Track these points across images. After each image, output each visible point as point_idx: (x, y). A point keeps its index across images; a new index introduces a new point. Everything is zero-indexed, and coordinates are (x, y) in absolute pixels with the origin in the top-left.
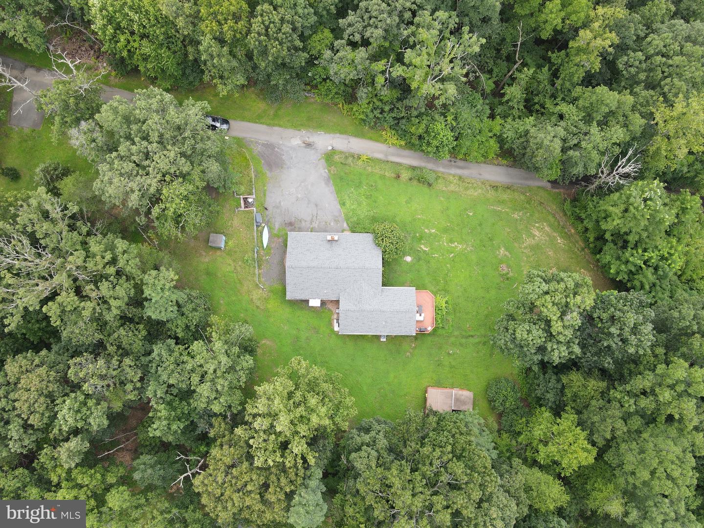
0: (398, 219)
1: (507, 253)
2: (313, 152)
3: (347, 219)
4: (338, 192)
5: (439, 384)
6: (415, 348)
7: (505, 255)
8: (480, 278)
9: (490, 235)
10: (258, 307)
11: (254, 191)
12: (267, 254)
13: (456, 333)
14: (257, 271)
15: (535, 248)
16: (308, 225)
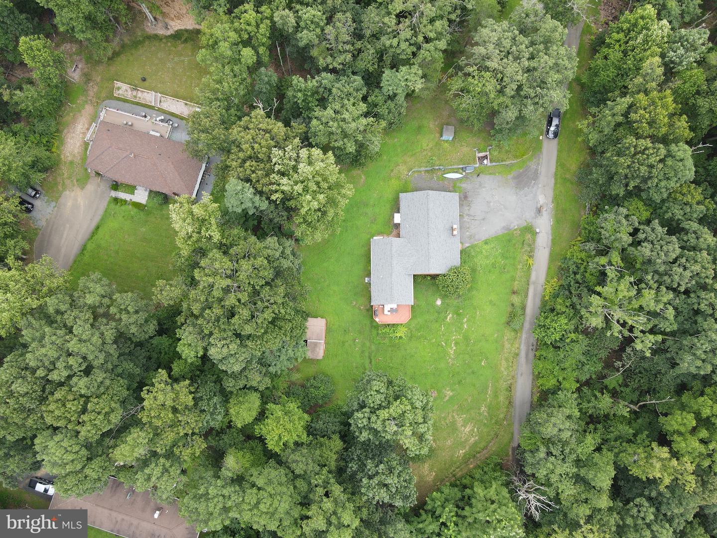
0: (474, 292)
1: (447, 398)
2: (533, 215)
3: (472, 247)
4: (497, 238)
5: (329, 330)
6: (360, 309)
7: (446, 396)
8: (423, 371)
9: (463, 382)
10: (392, 171)
11: (494, 164)
12: (438, 178)
13: (373, 347)
14: (423, 169)
15: (453, 427)
16: (465, 213)
